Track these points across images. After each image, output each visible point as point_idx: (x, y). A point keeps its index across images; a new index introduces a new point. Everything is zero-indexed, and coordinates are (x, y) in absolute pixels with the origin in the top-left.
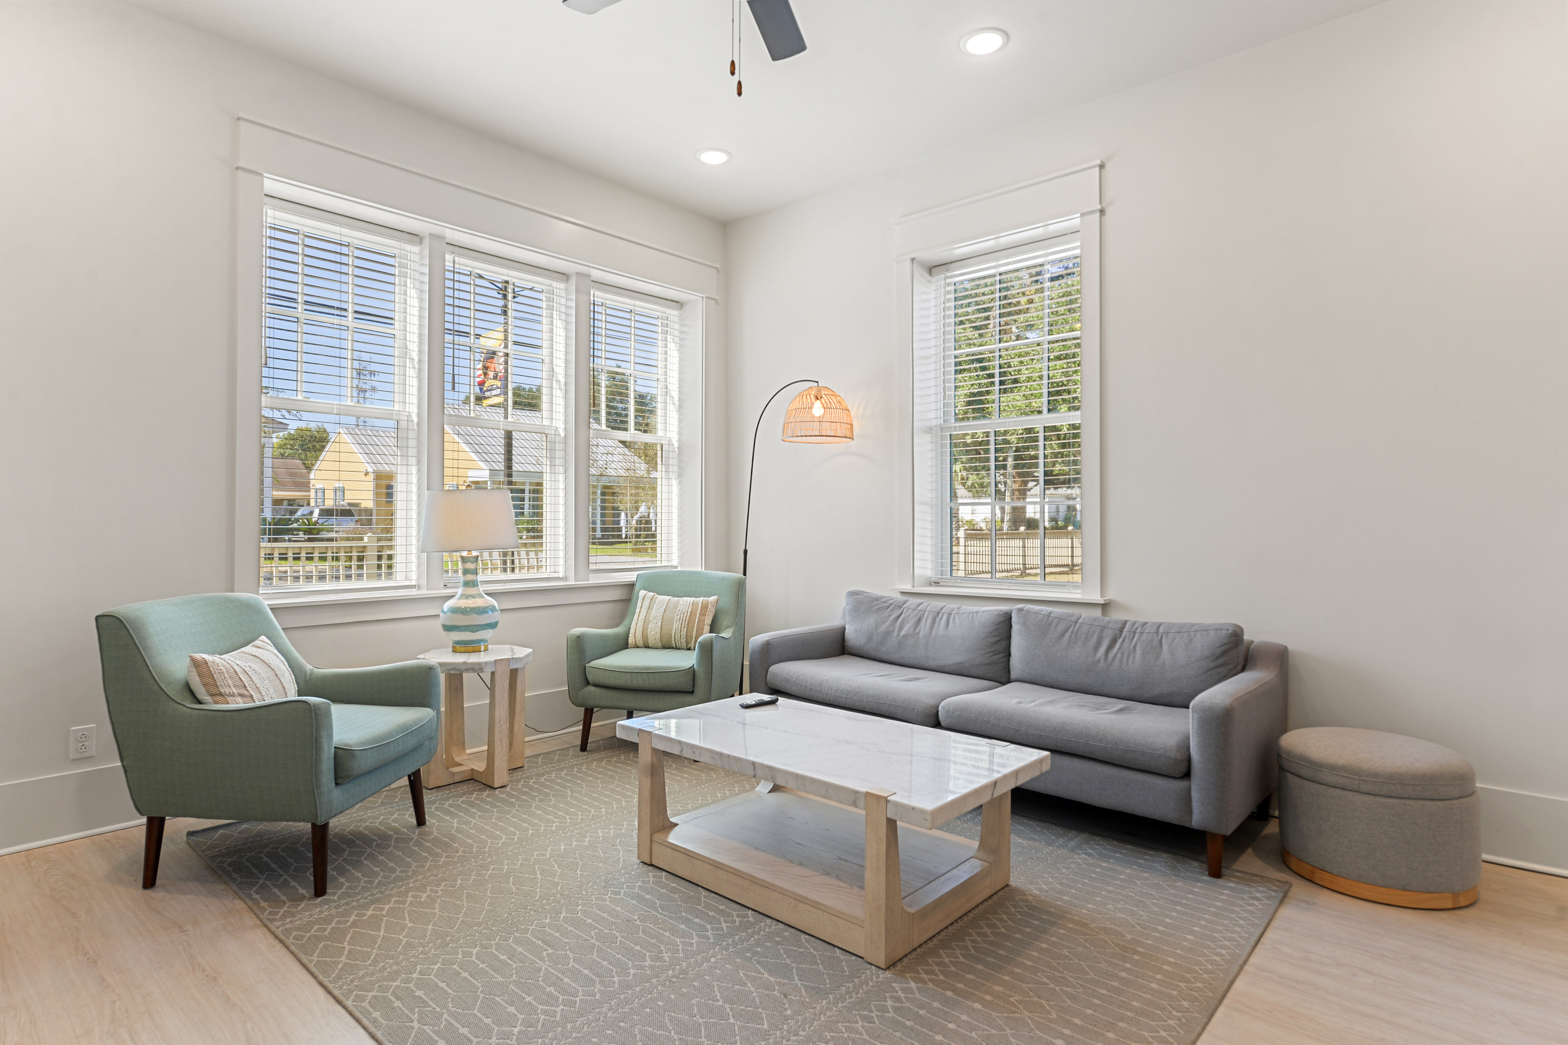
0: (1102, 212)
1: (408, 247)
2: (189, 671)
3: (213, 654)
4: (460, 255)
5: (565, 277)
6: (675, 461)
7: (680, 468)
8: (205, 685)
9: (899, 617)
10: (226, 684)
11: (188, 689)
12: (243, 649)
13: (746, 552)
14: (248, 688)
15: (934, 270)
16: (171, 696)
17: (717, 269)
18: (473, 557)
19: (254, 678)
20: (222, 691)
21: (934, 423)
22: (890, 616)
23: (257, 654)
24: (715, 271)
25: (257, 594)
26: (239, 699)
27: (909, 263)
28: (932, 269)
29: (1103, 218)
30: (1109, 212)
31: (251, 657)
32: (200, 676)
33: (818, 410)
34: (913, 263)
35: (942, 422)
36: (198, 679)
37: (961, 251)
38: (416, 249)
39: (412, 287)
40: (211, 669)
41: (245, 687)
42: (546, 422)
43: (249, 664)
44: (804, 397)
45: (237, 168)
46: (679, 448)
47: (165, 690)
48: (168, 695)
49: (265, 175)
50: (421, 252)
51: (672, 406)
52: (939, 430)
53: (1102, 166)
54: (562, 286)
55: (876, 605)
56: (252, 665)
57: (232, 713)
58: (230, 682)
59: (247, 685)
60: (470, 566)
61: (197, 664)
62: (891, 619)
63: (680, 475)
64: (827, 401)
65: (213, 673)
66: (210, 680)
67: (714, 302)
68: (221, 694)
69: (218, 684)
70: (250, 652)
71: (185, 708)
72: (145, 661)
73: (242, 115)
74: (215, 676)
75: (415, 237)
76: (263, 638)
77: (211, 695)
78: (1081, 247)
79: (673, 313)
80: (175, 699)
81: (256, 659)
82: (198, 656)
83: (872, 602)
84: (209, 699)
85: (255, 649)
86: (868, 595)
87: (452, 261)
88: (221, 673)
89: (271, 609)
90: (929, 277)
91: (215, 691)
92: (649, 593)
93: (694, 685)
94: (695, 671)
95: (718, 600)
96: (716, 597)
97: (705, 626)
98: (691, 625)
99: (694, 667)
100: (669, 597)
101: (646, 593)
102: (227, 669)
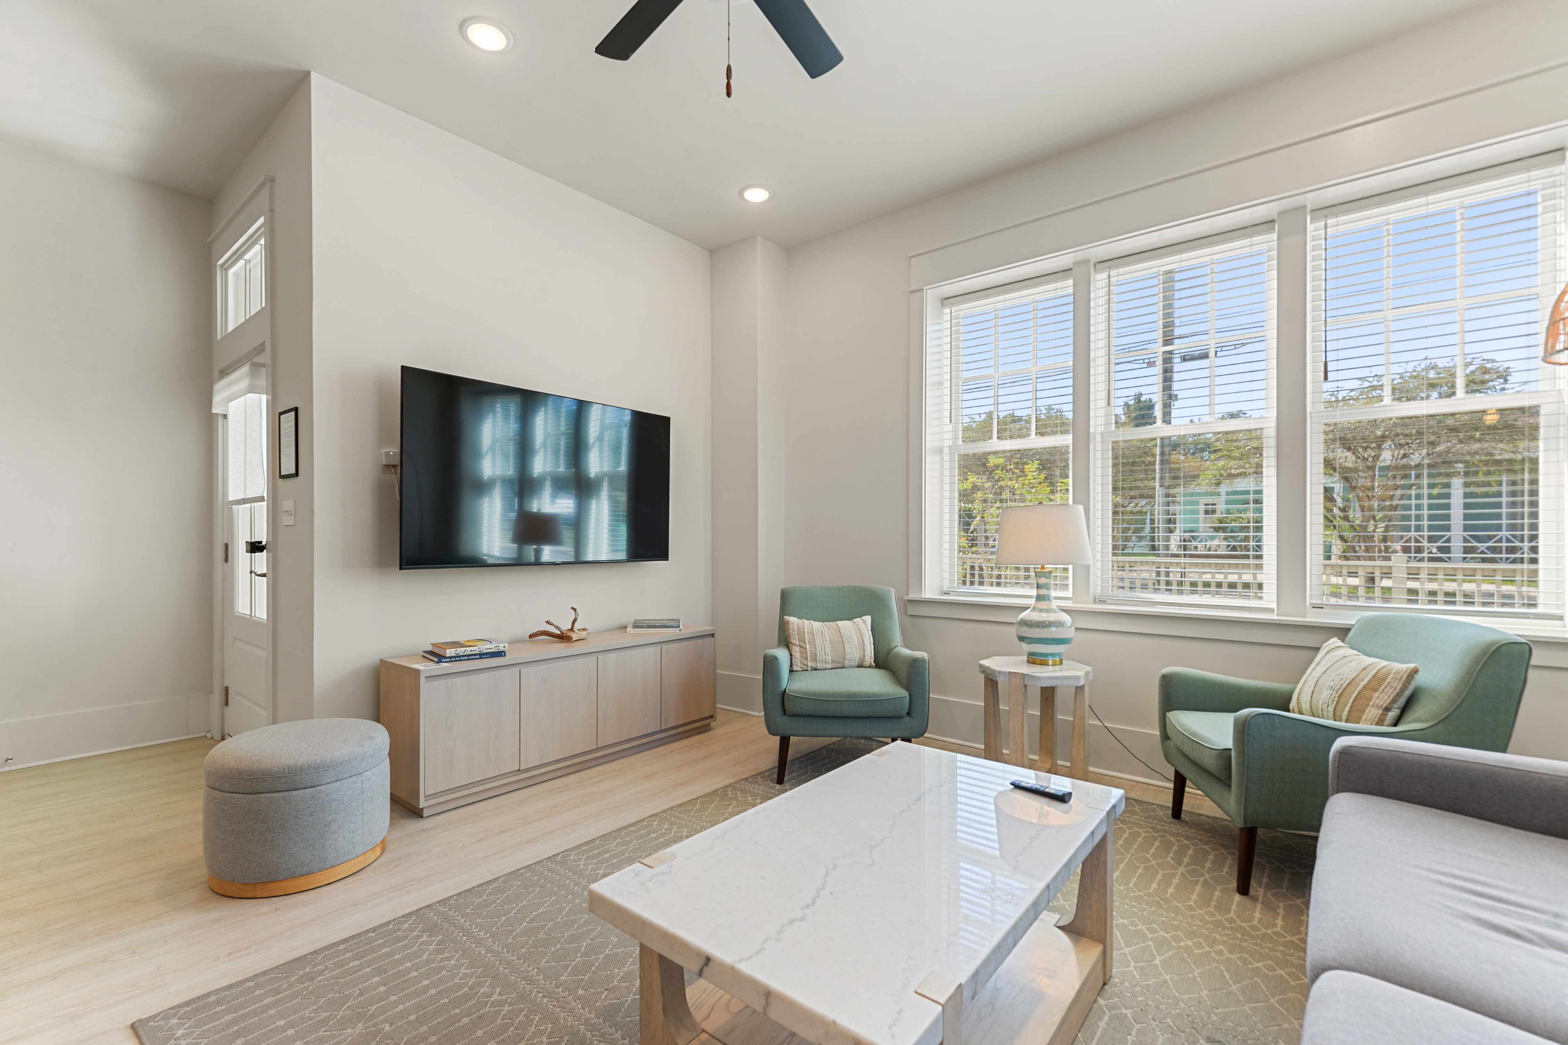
45: (910, 293)
92: (1340, 643)
93: (1230, 777)
94: (1230, 756)
95: (1415, 671)
96: (1412, 666)
97: (1369, 708)
98: (1343, 700)
99: (1230, 749)
100: (1355, 652)
101: (1335, 641)
102: (798, 629)
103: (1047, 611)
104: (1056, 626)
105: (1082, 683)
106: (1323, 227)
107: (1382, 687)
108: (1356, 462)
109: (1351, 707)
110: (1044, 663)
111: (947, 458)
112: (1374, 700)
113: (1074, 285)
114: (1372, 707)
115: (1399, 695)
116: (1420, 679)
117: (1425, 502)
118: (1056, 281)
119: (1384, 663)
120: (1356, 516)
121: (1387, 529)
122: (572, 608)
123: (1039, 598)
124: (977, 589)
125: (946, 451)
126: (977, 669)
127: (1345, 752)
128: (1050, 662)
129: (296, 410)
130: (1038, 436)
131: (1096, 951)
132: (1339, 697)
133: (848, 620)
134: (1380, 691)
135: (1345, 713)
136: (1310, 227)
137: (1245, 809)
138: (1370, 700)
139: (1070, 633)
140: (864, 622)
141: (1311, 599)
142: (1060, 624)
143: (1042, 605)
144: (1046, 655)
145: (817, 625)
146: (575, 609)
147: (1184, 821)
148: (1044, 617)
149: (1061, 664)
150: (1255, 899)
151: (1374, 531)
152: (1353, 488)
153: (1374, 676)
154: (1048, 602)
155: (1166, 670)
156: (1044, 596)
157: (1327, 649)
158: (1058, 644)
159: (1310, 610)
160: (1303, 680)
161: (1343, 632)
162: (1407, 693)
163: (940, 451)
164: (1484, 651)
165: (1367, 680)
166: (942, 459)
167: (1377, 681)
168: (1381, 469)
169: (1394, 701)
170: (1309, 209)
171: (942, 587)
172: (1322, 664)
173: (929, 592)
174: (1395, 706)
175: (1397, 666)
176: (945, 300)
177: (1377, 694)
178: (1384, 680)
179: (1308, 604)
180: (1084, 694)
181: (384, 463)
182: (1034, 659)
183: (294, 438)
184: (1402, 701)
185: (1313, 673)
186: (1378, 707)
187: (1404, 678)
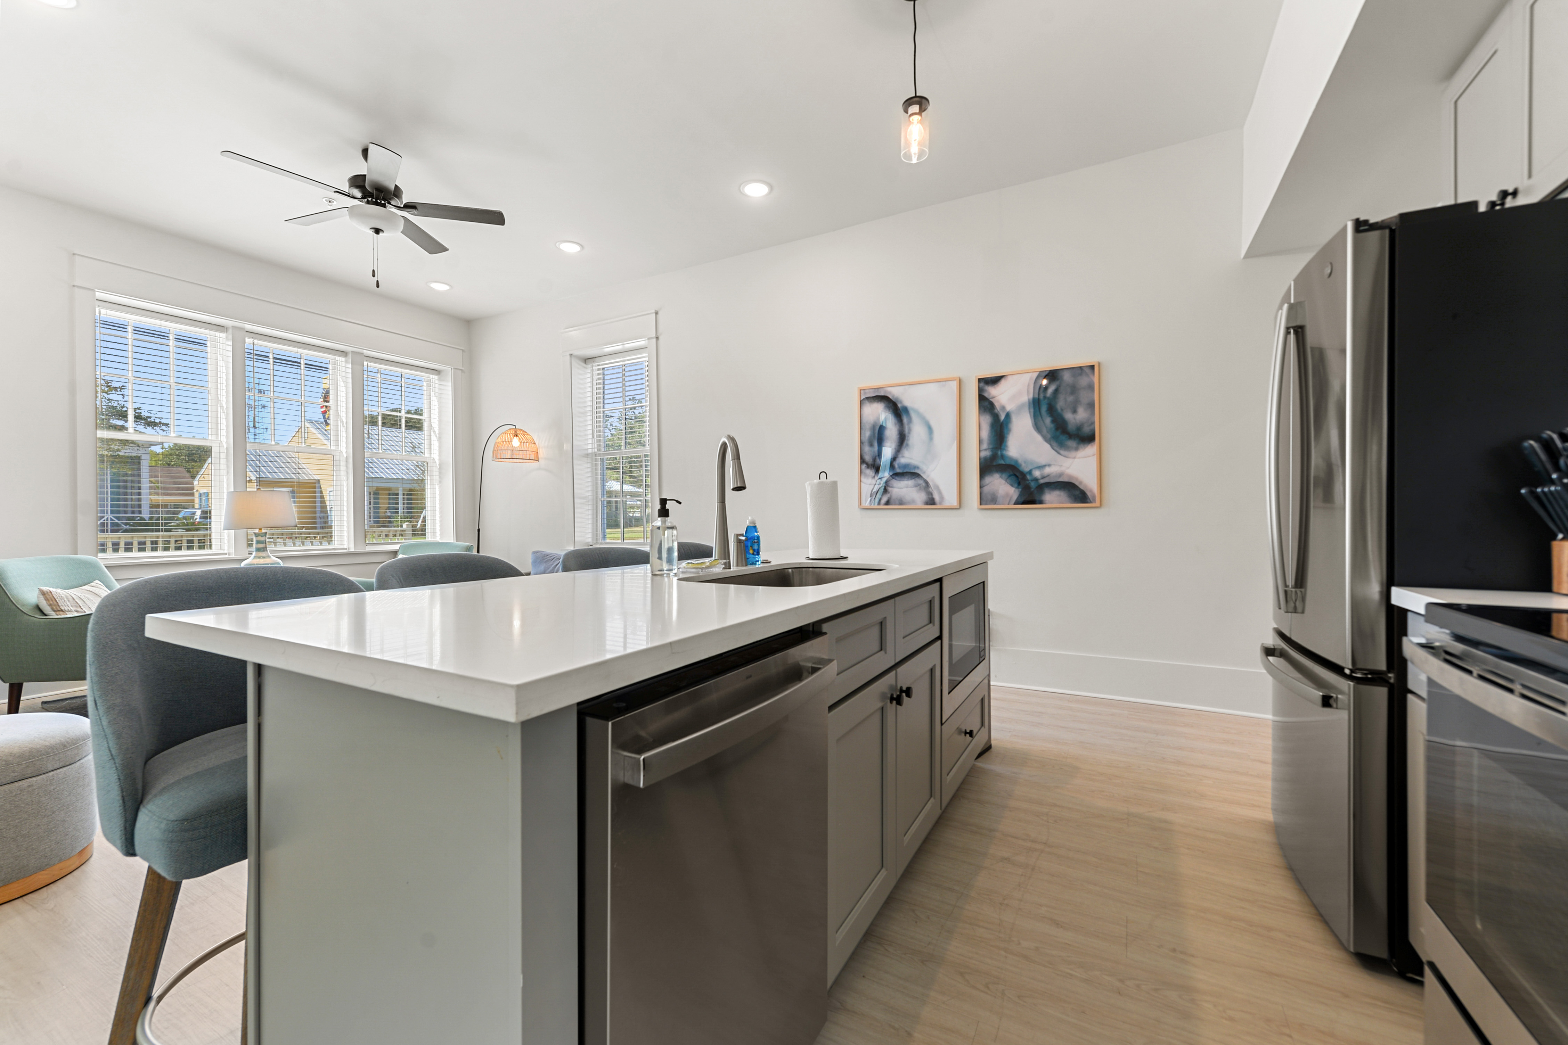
0: (657, 338)
1: (218, 334)
2: (38, 597)
3: (57, 588)
4: (258, 339)
5: (345, 354)
6: (437, 473)
7: (440, 477)
8: (49, 605)
9: (557, 565)
10: (66, 604)
11: (38, 609)
12: (81, 588)
13: (479, 530)
14: (82, 607)
15: (587, 361)
16: (26, 613)
17: (463, 350)
18: (264, 533)
19: (87, 602)
20: (63, 608)
21: (590, 451)
22: (553, 564)
23: (91, 590)
24: (461, 351)
25: (97, 557)
26: (76, 613)
27: (568, 357)
28: (586, 360)
29: (658, 341)
30: (661, 338)
31: (86, 591)
32: (46, 600)
33: (516, 442)
34: (571, 357)
35: (596, 451)
36: (45, 602)
37: (608, 349)
38: (223, 335)
39: (221, 359)
40: (54, 596)
41: (80, 607)
42: (333, 448)
43: (84, 595)
44: (508, 435)
45: (74, 286)
46: (439, 464)
47: (21, 609)
48: (23, 612)
49: (96, 290)
50: (227, 337)
51: (435, 437)
52: (594, 455)
53: (657, 313)
54: (343, 359)
55: (546, 558)
56: (86, 595)
57: (69, 619)
58: (68, 603)
59: (81, 605)
60: (260, 538)
61: (43, 593)
62: (553, 566)
63: (440, 482)
64: (523, 437)
65: (56, 598)
66: (54, 603)
67: (460, 371)
68: (62, 611)
69: (60, 604)
70: (86, 589)
71: (35, 619)
72: (5, 592)
73: (75, 252)
74: (57, 600)
75: (221, 328)
76: (97, 581)
77: (54, 611)
78: (649, 357)
79: (434, 377)
80: (28, 614)
81: (90, 592)
82: (45, 589)
83: (544, 557)
84: (53, 613)
85: (90, 587)
86: (543, 553)
87: (252, 343)
88: (62, 598)
89: (106, 567)
90: (585, 365)
91: (58, 609)
103: (264, 557)
123: (257, 550)
143: (262, 554)
154: (265, 552)
156: (262, 548)
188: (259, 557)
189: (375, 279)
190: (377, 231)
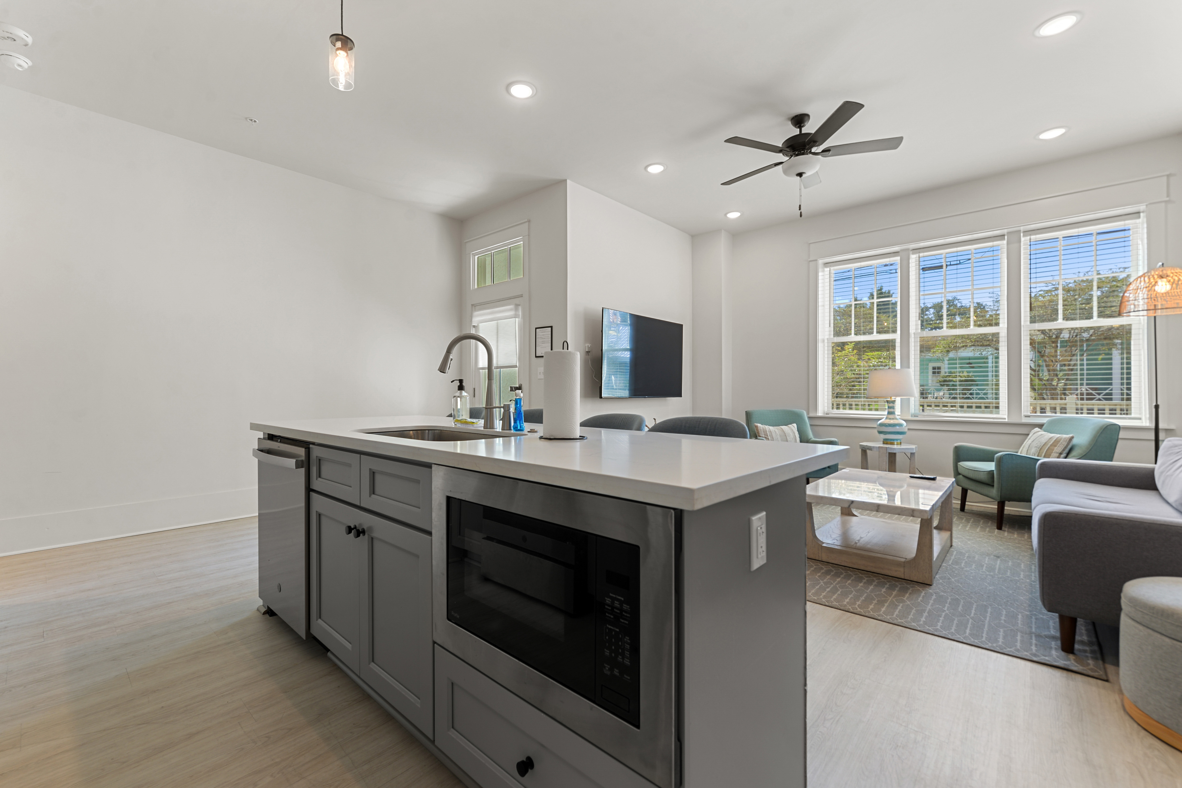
13: (1157, 407)
17: (1167, 175)
24: (1165, 178)
45: (809, 261)
67: (1164, 204)
73: (810, 242)
76: (794, 424)
92: (1039, 430)
93: (993, 482)
94: (993, 473)
95: (1072, 437)
96: (1071, 435)
97: (1053, 454)
98: (1041, 451)
99: (993, 471)
100: (1046, 433)
101: (1037, 429)
102: (763, 429)
103: (893, 419)
104: (899, 426)
105: (914, 451)
106: (1029, 239)
107: (1059, 445)
108: (1044, 338)
109: (1045, 453)
110: (893, 444)
111: (826, 345)
112: (1055, 450)
113: (901, 260)
114: (1054, 453)
115: (1066, 447)
116: (1075, 441)
117: (1085, 367)
118: (889, 257)
119: (1059, 435)
120: (1045, 375)
121: (1066, 384)
122: (654, 419)
123: (889, 413)
124: (841, 411)
125: (826, 341)
126: (859, 447)
127: (1043, 464)
128: (895, 443)
129: (551, 327)
130: (878, 334)
131: (948, 534)
132: (1040, 450)
133: (786, 425)
134: (1058, 446)
135: (1043, 454)
136: (1023, 239)
137: (1001, 493)
138: (1053, 450)
139: (906, 430)
140: (794, 426)
141: (1024, 413)
142: (900, 425)
143: (891, 416)
144: (894, 440)
145: (771, 428)
146: (655, 419)
147: (966, 512)
148: (892, 422)
149: (901, 444)
150: (1005, 531)
151: (1057, 385)
152: (1042, 356)
153: (1055, 441)
154: (893, 415)
155: (956, 444)
156: (892, 412)
157: (1034, 432)
158: (900, 434)
159: (1023, 418)
160: (1022, 446)
161: (1041, 426)
162: (1069, 447)
163: (823, 341)
164: (1101, 428)
165: (1052, 442)
166: (824, 345)
167: (1057, 442)
168: (1062, 342)
169: (1064, 450)
170: (1022, 231)
171: (824, 411)
172: (1031, 438)
173: (820, 413)
174: (1064, 452)
175: (1064, 436)
176: (826, 264)
177: (1056, 448)
178: (1059, 442)
179: (1022, 415)
180: (915, 457)
181: (587, 351)
182: (886, 442)
183: (550, 339)
184: (1067, 450)
185: (1028, 442)
186: (1057, 453)
187: (1068, 440)
188: (890, 419)
189: (800, 211)
190: (800, 175)
